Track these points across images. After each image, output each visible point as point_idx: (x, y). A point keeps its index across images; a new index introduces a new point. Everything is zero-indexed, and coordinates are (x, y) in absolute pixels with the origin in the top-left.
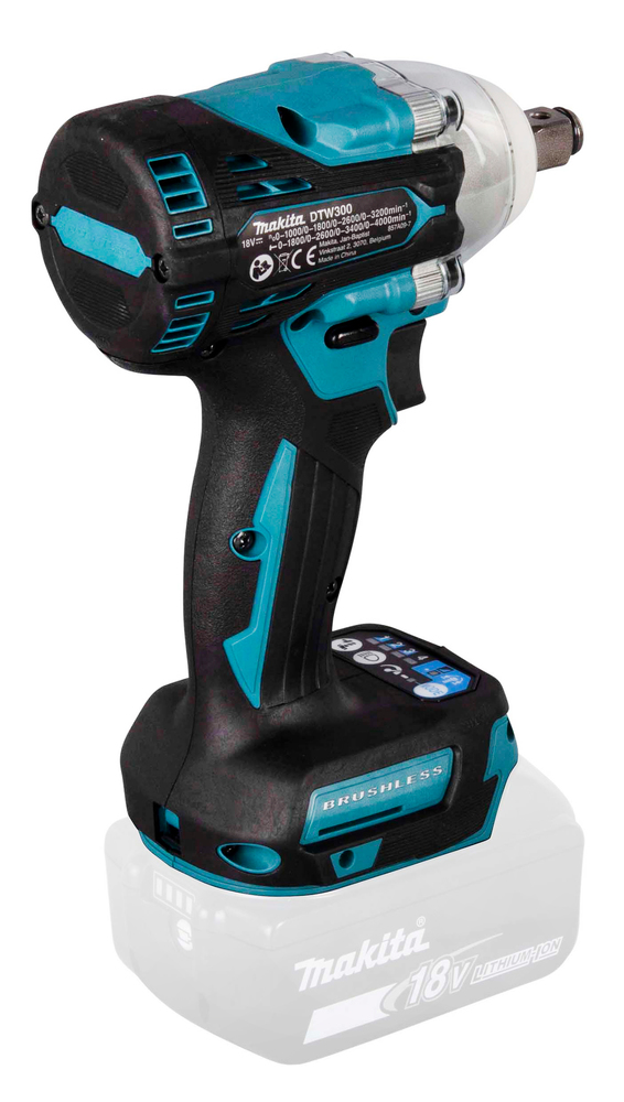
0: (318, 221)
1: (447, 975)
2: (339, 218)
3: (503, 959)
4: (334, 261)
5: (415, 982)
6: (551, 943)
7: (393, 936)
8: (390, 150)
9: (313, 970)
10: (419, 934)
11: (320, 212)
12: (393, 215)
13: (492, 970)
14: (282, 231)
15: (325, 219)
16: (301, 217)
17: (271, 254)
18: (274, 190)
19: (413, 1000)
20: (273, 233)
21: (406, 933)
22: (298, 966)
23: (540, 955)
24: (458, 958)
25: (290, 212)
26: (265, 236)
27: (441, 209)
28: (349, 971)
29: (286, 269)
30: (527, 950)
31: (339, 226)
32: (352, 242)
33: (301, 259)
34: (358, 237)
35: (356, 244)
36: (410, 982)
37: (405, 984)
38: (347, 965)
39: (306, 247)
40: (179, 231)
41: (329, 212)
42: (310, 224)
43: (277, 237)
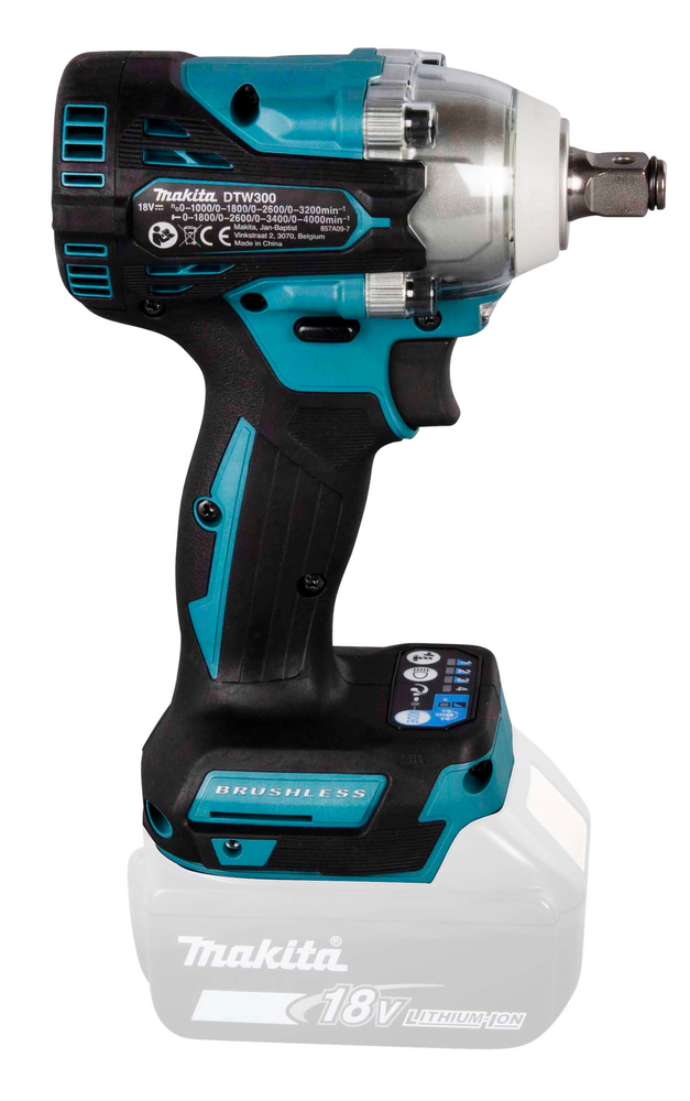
0: (233, 202)
1: (371, 1005)
2: (260, 205)
3: (446, 1013)
4: (254, 247)
5: (330, 1000)
6: (511, 1016)
7: (301, 945)
8: (335, 150)
9: (201, 950)
10: (335, 954)
11: (237, 194)
12: (327, 216)
13: (429, 1019)
14: (187, 204)
15: (241, 202)
16: (213, 194)
17: (175, 223)
18: (190, 162)
19: (329, 1017)
20: (177, 204)
21: (318, 946)
22: (182, 939)
23: (496, 1023)
24: (384, 993)
25: (200, 187)
26: (167, 204)
27: (385, 222)
28: (245, 963)
29: (194, 243)
30: (478, 1013)
31: (257, 212)
32: (275, 233)
33: (211, 236)
34: (282, 228)
35: (281, 236)
36: (324, 999)
37: (315, 1000)
38: (241, 957)
39: (217, 226)
40: (69, 179)
41: (247, 197)
42: (224, 205)
43: (182, 208)
